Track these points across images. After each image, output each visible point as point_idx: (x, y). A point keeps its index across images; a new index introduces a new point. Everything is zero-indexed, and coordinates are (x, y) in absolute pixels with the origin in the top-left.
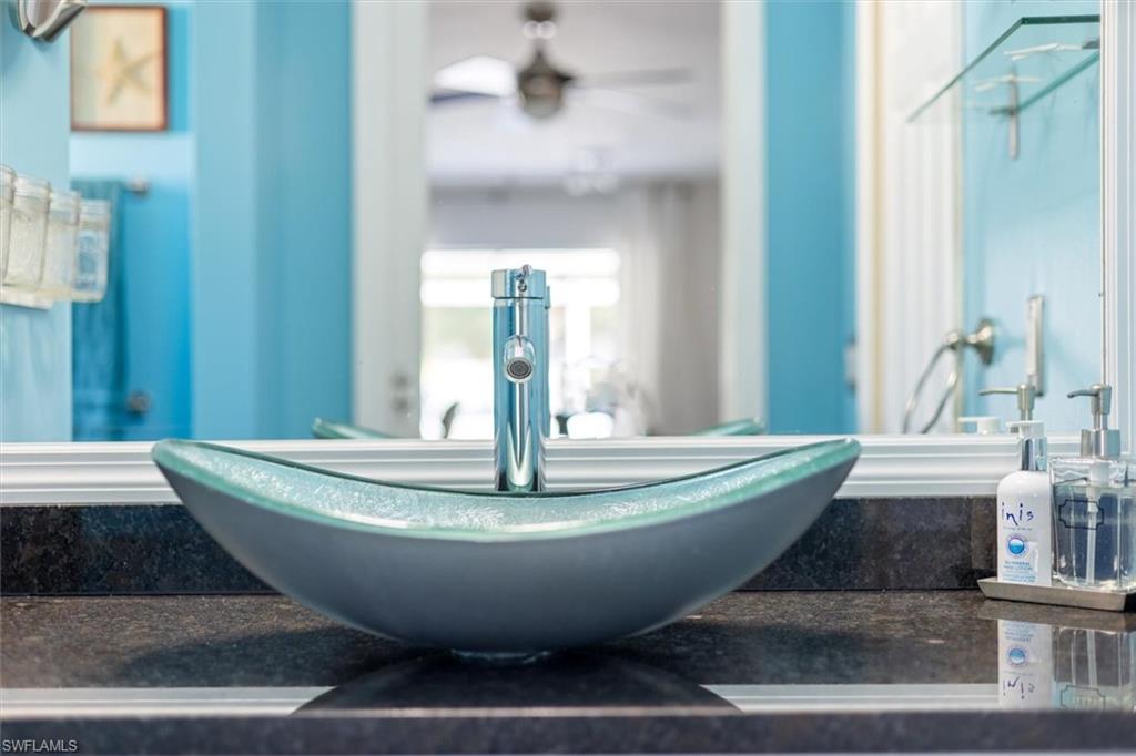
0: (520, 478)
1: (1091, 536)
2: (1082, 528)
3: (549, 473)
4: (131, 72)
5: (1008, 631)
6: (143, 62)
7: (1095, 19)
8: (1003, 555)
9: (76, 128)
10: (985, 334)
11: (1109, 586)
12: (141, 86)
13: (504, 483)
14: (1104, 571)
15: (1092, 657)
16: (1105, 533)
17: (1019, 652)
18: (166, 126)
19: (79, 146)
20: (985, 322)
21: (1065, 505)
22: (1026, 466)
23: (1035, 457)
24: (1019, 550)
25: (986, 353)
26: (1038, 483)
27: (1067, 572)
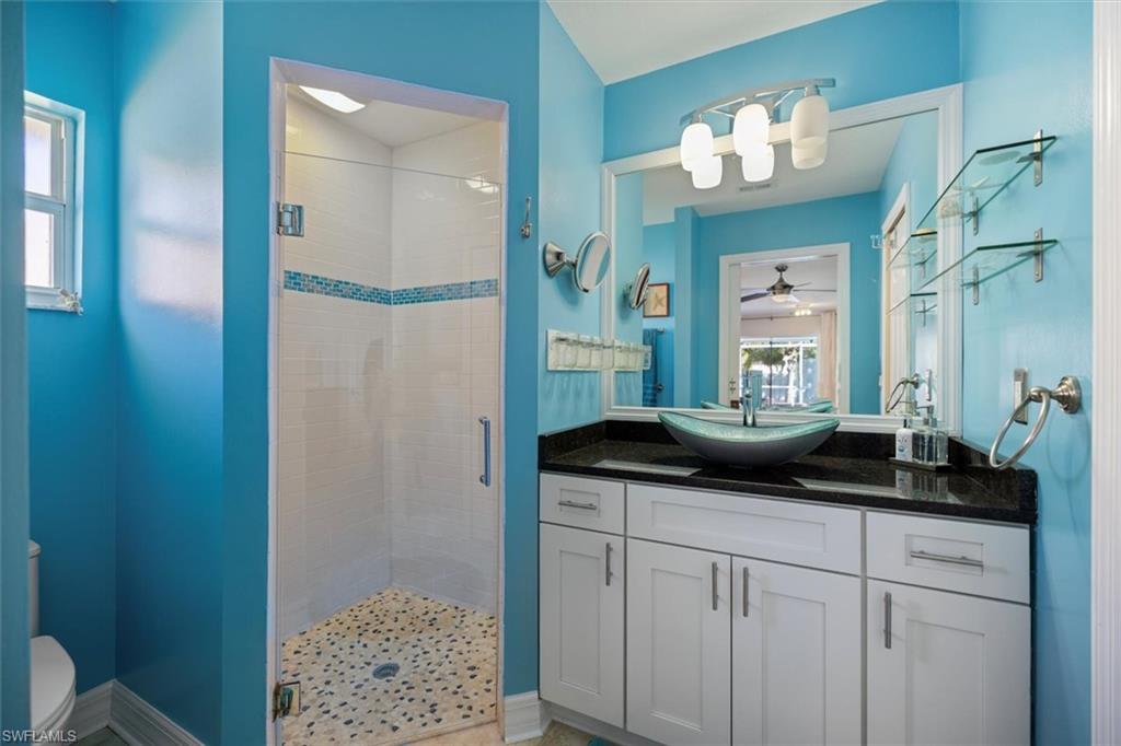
0: (750, 421)
1: (926, 449)
2: (923, 447)
3: (758, 420)
4: (659, 302)
5: (899, 474)
6: (662, 299)
7: (935, 294)
8: (897, 451)
9: (645, 317)
10: (915, 379)
11: (931, 463)
12: (662, 305)
13: (745, 423)
14: (929, 459)
15: (926, 483)
16: (930, 448)
17: (901, 480)
18: (668, 315)
19: (645, 321)
20: (917, 375)
21: (917, 438)
22: (905, 426)
23: (908, 424)
24: (902, 451)
25: (916, 385)
26: (909, 432)
27: (918, 458)
